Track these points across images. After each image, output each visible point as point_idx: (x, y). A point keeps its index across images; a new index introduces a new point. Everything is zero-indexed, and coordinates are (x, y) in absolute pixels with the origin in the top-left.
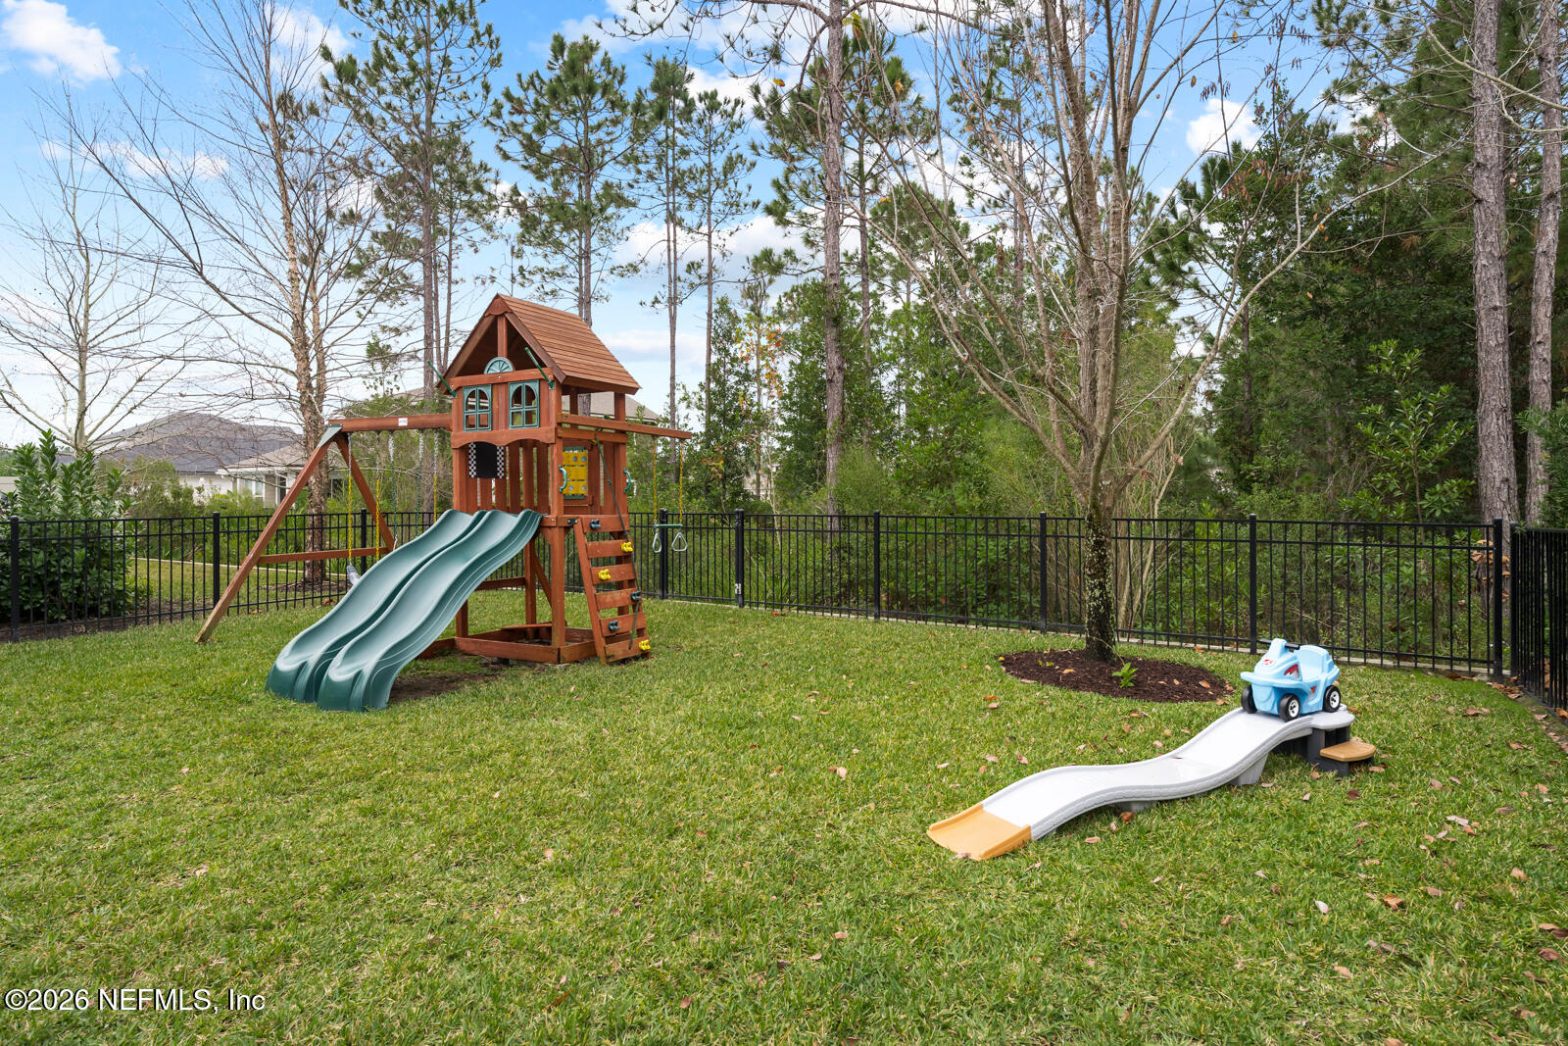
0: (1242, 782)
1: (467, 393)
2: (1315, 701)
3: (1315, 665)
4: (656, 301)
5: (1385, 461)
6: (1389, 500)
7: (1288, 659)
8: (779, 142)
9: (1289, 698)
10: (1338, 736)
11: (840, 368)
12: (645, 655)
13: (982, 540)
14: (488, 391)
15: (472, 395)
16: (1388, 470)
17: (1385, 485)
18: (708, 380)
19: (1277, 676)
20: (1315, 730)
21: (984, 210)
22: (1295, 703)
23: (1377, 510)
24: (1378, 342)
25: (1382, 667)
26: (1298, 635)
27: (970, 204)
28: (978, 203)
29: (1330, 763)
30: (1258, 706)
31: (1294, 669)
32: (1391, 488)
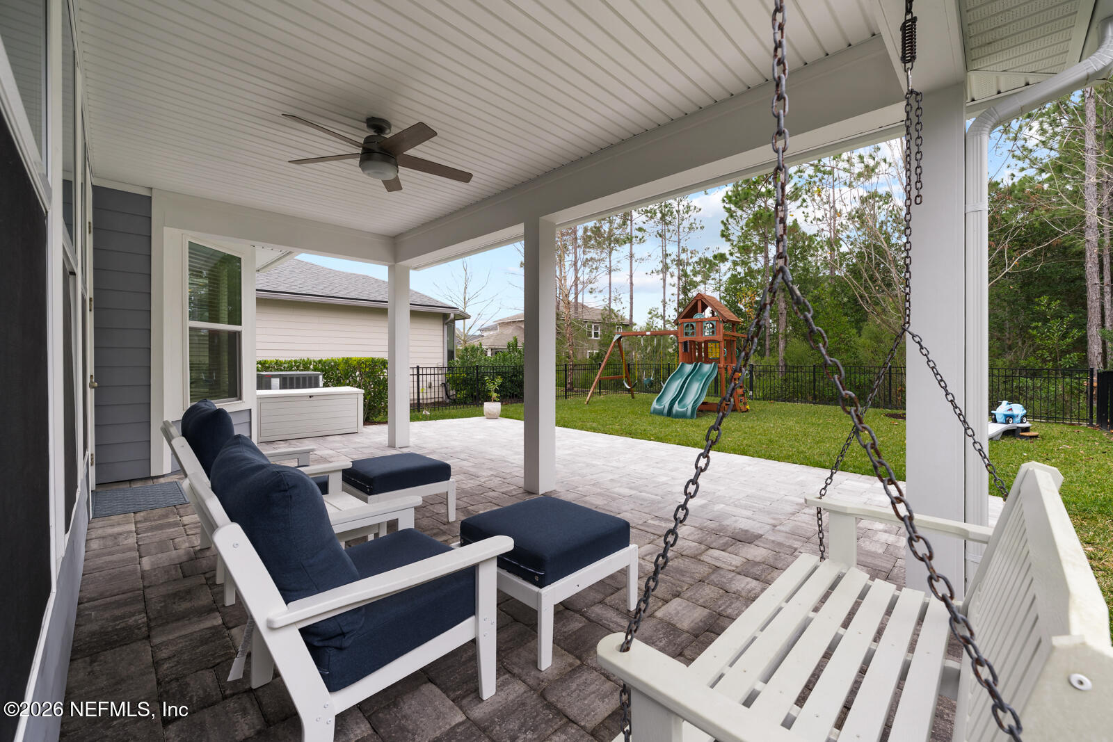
0: (994, 439)
1: (685, 325)
2: (1018, 419)
3: (1018, 409)
4: (653, 272)
5: (1042, 345)
6: (1045, 361)
7: (1009, 407)
8: (727, 206)
9: (1009, 418)
10: (1027, 429)
11: (785, 308)
12: (747, 411)
13: (857, 375)
14: (694, 324)
15: (687, 326)
16: (1044, 349)
17: (1042, 355)
18: (679, 307)
19: (1005, 411)
20: (1018, 427)
21: (812, 223)
22: (1011, 419)
23: (1039, 365)
24: (1039, 297)
25: (1041, 422)
26: (1012, 400)
27: (806, 220)
28: (809, 219)
29: (1023, 437)
30: (997, 420)
31: (1011, 409)
32: (1045, 356)
